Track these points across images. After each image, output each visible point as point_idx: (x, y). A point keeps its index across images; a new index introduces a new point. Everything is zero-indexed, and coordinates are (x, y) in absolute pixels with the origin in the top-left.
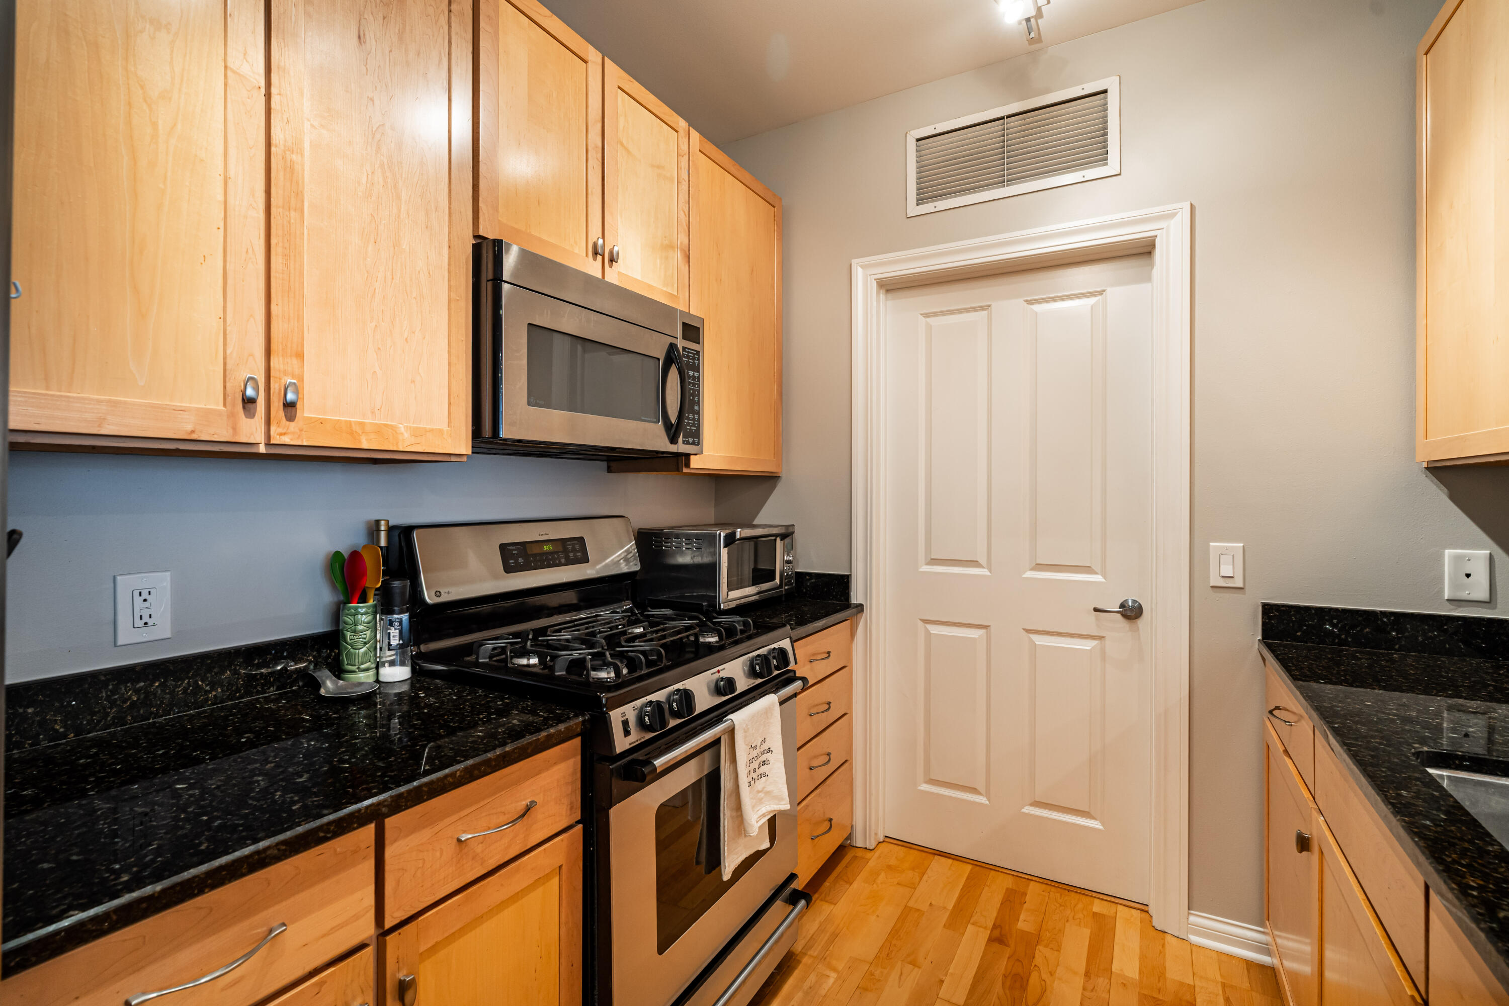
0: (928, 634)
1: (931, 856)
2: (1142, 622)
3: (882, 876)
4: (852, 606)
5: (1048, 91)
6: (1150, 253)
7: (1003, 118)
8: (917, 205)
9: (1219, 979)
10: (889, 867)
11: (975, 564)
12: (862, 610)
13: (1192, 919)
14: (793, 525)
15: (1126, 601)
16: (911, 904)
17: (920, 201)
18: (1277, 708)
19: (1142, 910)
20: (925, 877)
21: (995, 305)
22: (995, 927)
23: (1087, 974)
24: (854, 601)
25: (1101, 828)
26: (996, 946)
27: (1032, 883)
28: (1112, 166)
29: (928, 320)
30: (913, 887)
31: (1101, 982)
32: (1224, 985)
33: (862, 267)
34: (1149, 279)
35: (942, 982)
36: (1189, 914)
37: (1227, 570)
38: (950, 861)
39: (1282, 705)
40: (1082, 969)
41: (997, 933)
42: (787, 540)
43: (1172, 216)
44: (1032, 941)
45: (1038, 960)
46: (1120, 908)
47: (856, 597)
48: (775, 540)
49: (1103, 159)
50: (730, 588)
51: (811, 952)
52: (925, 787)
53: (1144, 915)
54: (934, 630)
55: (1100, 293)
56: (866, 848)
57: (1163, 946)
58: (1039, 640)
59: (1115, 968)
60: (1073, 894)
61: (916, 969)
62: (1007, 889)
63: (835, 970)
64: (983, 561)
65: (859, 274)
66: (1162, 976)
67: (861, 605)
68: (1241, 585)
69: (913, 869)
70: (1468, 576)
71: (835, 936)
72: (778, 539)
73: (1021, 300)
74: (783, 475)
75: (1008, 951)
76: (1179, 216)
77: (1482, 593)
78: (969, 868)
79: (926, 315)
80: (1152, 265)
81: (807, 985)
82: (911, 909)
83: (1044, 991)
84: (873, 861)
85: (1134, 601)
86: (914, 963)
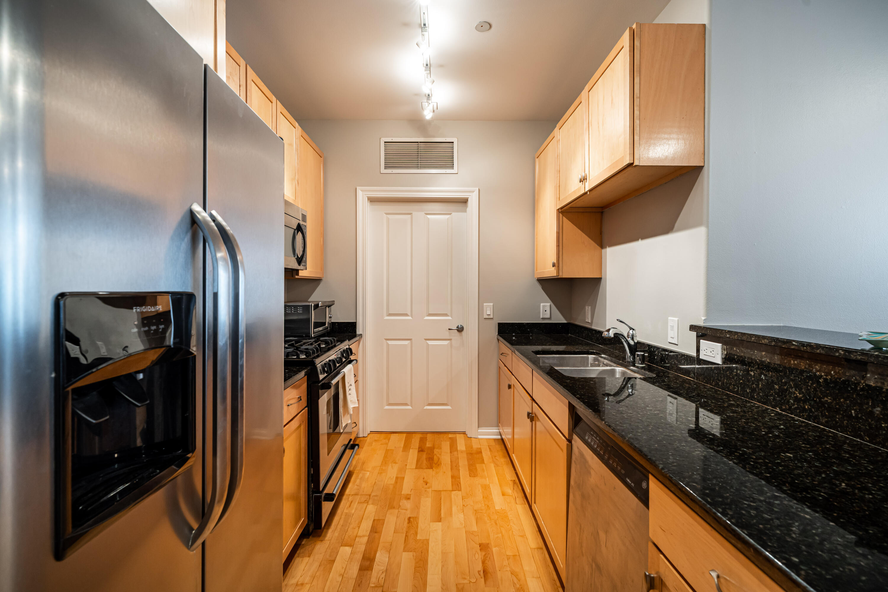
0: (388, 345)
1: (390, 434)
2: (464, 333)
3: (374, 443)
4: (357, 335)
5: (434, 137)
6: (466, 202)
7: (418, 142)
8: (385, 169)
9: (487, 444)
10: (375, 440)
11: (406, 315)
12: (362, 337)
13: (479, 431)
14: (334, 301)
15: (459, 325)
16: (388, 448)
17: (386, 168)
18: (503, 353)
19: (464, 434)
20: (390, 440)
21: (414, 213)
22: (419, 448)
23: (451, 452)
24: (358, 333)
25: (451, 408)
26: (421, 453)
27: (428, 434)
28: (455, 171)
29: (388, 216)
30: (387, 444)
31: (455, 453)
32: (489, 446)
33: (362, 191)
34: (466, 211)
35: (406, 465)
36: (478, 429)
37: (488, 313)
38: (397, 434)
39: (504, 352)
40: (449, 452)
41: (420, 449)
42: (330, 308)
43: (473, 192)
44: (432, 449)
45: (435, 452)
46: (457, 434)
47: (359, 331)
48: (326, 308)
49: (452, 167)
50: (315, 328)
51: (357, 469)
52: (387, 407)
53: (464, 435)
54: (390, 342)
55: (450, 214)
56: (364, 437)
57: (471, 441)
58: (430, 343)
59: (458, 449)
60: (442, 434)
61: (397, 464)
62: (420, 438)
63: (368, 471)
64: (409, 313)
65: (360, 193)
66: (472, 447)
67: (361, 335)
68: (492, 317)
69: (385, 439)
70: (546, 311)
71: (363, 463)
72: (327, 308)
73: (424, 213)
74: (324, 279)
75: (425, 453)
76: (475, 192)
77: (548, 316)
78: (405, 435)
79: (387, 214)
80: (467, 207)
81: (360, 477)
82: (388, 450)
83: (439, 459)
84: (368, 440)
85: (461, 325)
86: (396, 463)
